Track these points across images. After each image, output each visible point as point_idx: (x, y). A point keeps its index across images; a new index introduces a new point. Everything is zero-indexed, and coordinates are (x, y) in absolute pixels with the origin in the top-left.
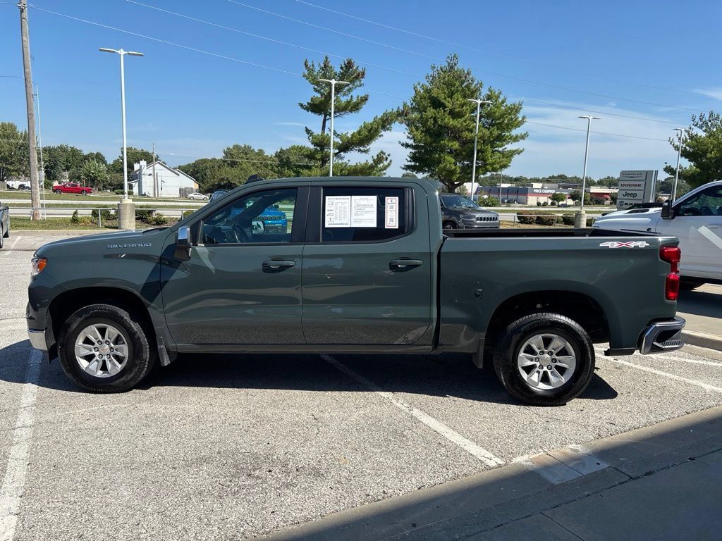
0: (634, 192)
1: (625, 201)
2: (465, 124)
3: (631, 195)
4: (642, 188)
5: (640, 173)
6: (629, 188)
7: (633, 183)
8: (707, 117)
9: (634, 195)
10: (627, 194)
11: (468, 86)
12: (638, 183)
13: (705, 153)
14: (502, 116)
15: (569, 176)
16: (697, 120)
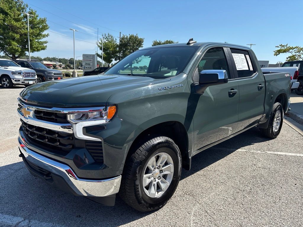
0: (89, 63)
1: (86, 67)
2: (22, 25)
3: (88, 64)
4: (92, 61)
5: (90, 55)
6: (86, 61)
7: (88, 59)
8: (107, 35)
9: (89, 64)
10: (86, 64)
11: (20, 5)
12: (90, 59)
13: (108, 48)
14: (38, 24)
15: (51, 57)
16: (104, 36)
